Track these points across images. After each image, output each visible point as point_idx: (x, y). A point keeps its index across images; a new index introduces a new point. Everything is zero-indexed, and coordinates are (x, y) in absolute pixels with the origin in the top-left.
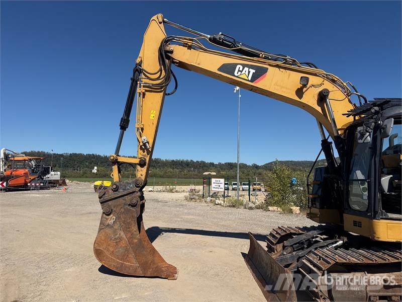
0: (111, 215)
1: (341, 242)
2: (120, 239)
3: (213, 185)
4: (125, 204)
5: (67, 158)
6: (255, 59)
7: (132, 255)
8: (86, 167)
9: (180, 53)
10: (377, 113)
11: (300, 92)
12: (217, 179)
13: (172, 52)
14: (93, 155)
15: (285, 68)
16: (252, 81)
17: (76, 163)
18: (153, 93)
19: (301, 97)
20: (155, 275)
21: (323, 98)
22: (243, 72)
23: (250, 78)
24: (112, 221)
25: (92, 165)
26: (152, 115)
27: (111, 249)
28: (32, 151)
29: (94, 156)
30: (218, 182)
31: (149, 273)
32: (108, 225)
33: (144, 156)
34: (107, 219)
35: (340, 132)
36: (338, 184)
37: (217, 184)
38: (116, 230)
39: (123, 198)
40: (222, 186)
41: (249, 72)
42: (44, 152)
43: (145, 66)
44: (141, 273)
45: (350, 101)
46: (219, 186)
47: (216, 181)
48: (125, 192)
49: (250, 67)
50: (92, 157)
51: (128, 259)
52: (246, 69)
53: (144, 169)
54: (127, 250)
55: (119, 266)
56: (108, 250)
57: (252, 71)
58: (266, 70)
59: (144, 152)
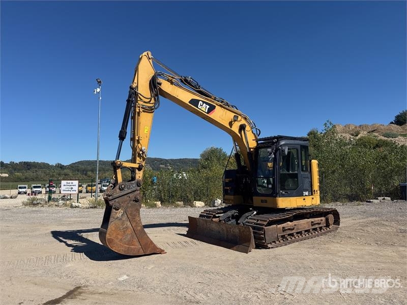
0: (120, 210)
1: (255, 212)
2: (127, 228)
3: (63, 188)
4: (130, 200)
6: (209, 99)
7: (136, 240)
9: (166, 86)
10: (276, 142)
11: (231, 124)
12: (68, 182)
13: (160, 84)
15: (224, 108)
16: (208, 113)
18: (146, 113)
19: (231, 127)
20: (152, 252)
21: (242, 128)
22: (203, 106)
23: (207, 111)
24: (121, 214)
26: (146, 130)
27: (120, 237)
30: (71, 184)
31: (149, 251)
32: (118, 218)
33: (141, 162)
34: (116, 213)
35: (252, 150)
36: (246, 180)
37: (69, 187)
38: (124, 221)
39: (127, 195)
40: (76, 188)
41: (206, 107)
43: (140, 91)
44: (142, 253)
45: (252, 132)
46: (72, 188)
47: (67, 183)
48: (130, 191)
49: (207, 103)
51: (133, 243)
52: (204, 104)
53: (141, 172)
54: (132, 237)
55: (126, 249)
56: (117, 239)
57: (208, 107)
58: (214, 107)
59: (141, 159)
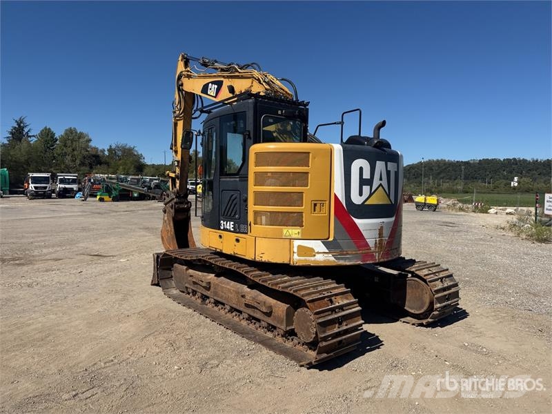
3: (546, 205)
5: (475, 166)
8: (504, 179)
14: (514, 159)
17: (488, 173)
18: (180, 121)
23: (215, 94)
25: (513, 175)
28: (430, 160)
29: (515, 162)
41: (214, 88)
42: (445, 160)
50: (513, 163)
